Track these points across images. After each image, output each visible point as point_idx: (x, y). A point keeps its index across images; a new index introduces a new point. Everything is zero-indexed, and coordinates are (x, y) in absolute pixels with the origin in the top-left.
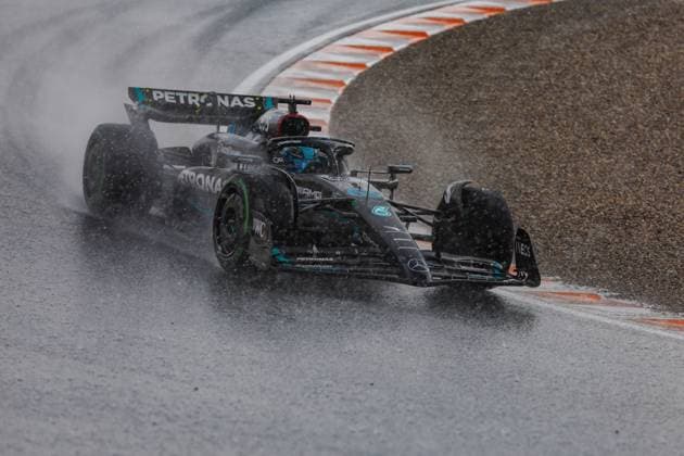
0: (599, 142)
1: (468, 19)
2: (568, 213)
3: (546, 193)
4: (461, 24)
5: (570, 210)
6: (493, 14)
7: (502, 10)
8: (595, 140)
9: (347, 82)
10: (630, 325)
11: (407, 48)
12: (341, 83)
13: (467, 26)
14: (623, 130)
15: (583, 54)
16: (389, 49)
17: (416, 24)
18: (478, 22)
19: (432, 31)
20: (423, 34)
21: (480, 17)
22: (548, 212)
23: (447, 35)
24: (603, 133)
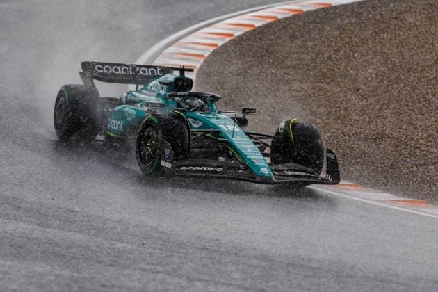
0: (360, 91)
1: (280, 17)
2: (342, 135)
3: (328, 123)
4: (276, 19)
5: (342, 133)
6: (295, 13)
7: (301, 11)
8: (358, 90)
9: (206, 55)
10: (380, 204)
11: (243, 35)
12: (203, 56)
13: (279, 21)
14: (375, 84)
15: (351, 38)
16: (232, 35)
17: (249, 20)
18: (286, 19)
19: (258, 24)
20: (253, 26)
21: (287, 16)
22: (329, 134)
23: (268, 26)
24: (363, 86)
